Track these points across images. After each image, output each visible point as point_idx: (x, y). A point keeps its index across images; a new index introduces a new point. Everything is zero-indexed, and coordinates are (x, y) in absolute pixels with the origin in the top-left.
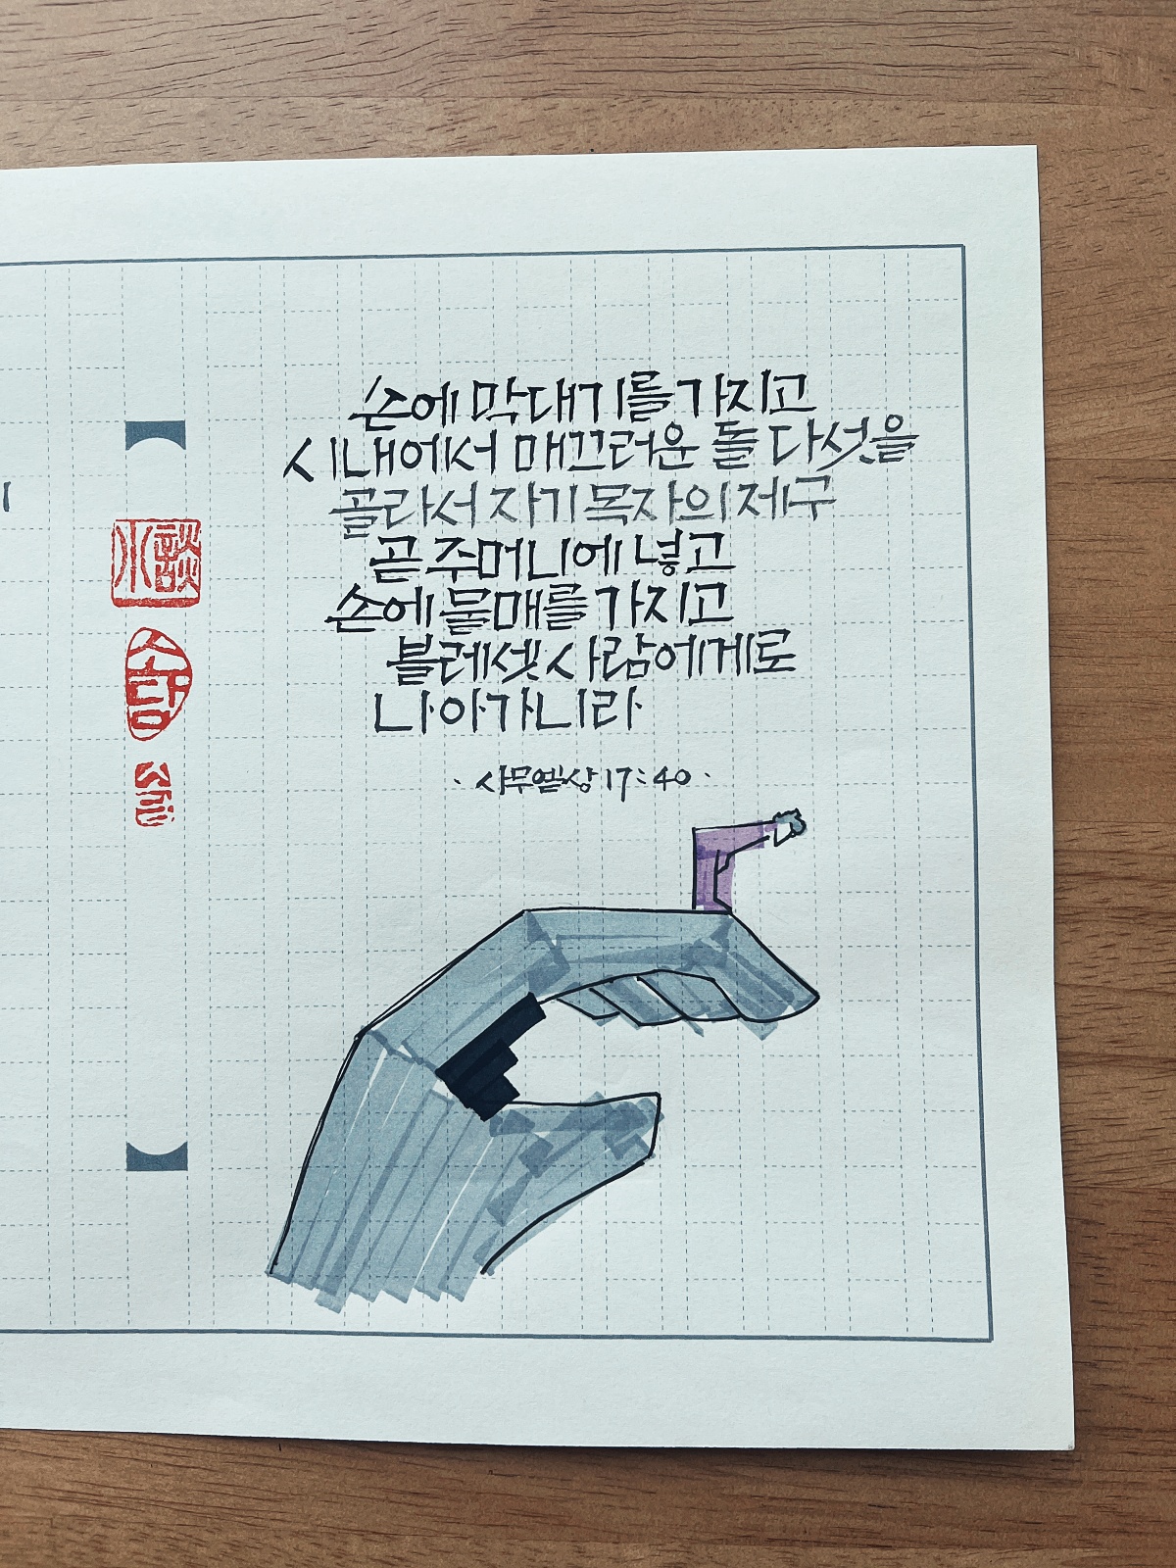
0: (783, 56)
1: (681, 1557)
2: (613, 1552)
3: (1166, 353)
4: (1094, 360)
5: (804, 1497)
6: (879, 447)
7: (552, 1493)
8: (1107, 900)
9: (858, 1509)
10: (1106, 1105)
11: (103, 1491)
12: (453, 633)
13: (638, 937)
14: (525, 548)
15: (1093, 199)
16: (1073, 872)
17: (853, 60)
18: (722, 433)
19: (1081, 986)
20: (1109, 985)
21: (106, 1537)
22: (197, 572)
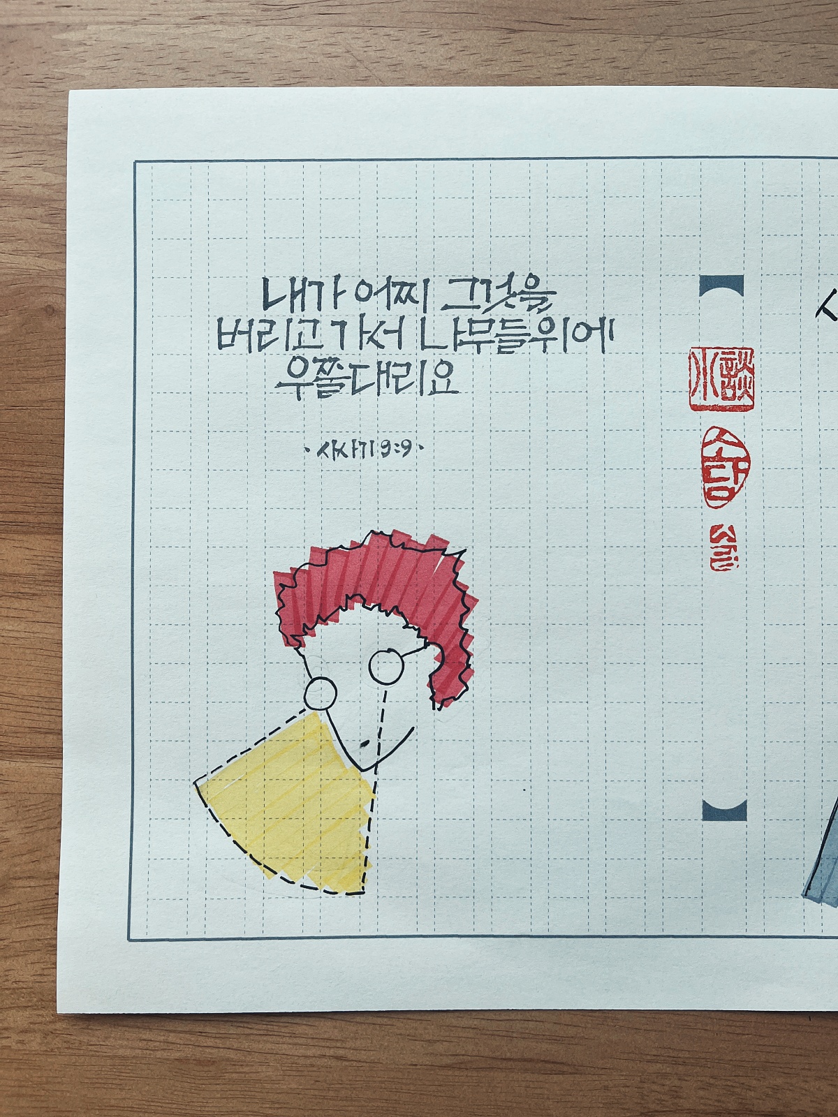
11: (680, 1054)
21: (681, 1087)
22: (752, 386)
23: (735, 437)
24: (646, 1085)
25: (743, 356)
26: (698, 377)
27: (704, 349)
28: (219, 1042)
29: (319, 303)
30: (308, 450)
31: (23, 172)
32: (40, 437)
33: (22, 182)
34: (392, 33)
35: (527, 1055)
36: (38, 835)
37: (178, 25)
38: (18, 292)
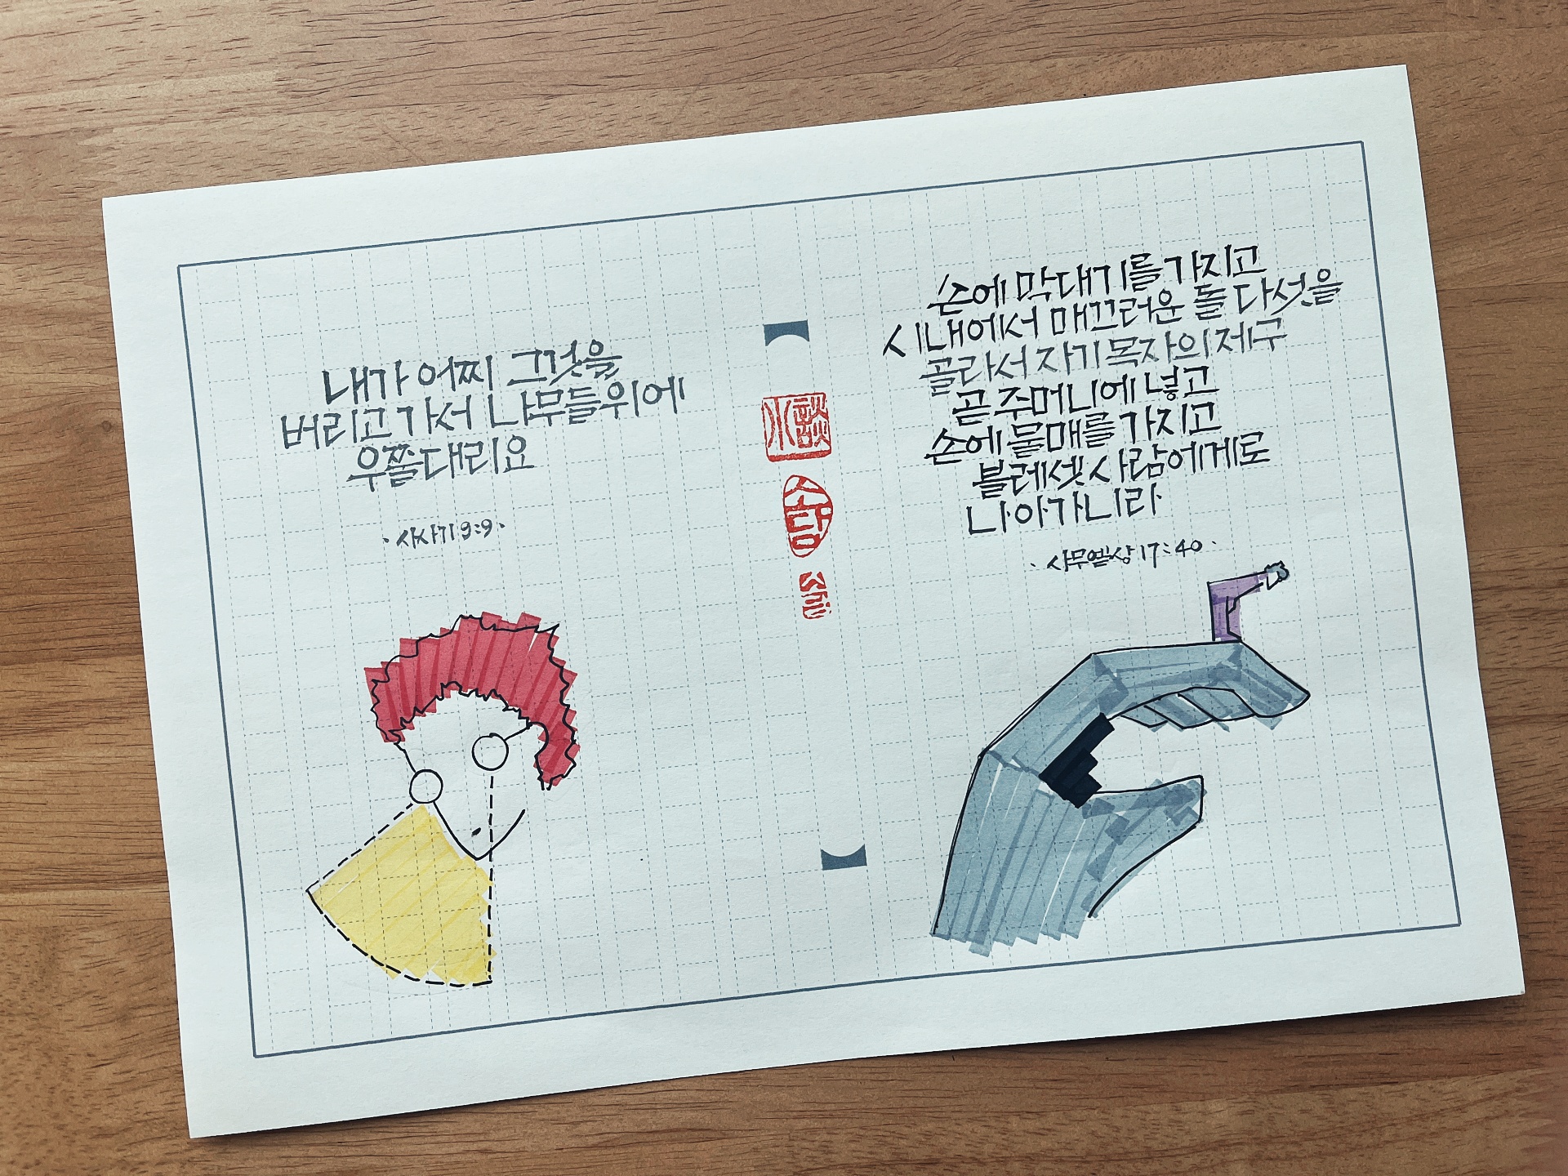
0: (1217, 13)
1: (1249, 1106)
2: (1201, 1108)
3: (1512, 208)
4: (1462, 217)
5: (1333, 1053)
6: (1315, 293)
7: (1152, 1069)
8: (1509, 606)
9: (1372, 1057)
10: (1521, 752)
11: (827, 1107)
12: (1018, 457)
13: (1176, 665)
14: (1065, 390)
15: (1449, 101)
16: (1484, 587)
17: (1268, 11)
18: (1200, 294)
19: (1497, 669)
20: (1515, 666)
21: (832, 1142)
22: (827, 431)
23: (815, 484)
24: (795, 1143)
25: (816, 401)
26: (773, 427)
27: (776, 399)
28: (360, 1151)
29: (383, 392)
30: (386, 540)
31: (64, 288)
32: (111, 557)
33: (65, 297)
34: (427, 110)
35: (674, 1125)
36: (152, 962)
37: (206, 121)
38: (72, 411)
